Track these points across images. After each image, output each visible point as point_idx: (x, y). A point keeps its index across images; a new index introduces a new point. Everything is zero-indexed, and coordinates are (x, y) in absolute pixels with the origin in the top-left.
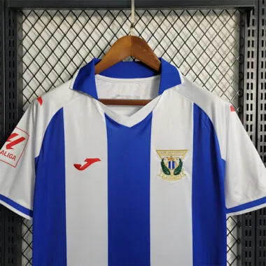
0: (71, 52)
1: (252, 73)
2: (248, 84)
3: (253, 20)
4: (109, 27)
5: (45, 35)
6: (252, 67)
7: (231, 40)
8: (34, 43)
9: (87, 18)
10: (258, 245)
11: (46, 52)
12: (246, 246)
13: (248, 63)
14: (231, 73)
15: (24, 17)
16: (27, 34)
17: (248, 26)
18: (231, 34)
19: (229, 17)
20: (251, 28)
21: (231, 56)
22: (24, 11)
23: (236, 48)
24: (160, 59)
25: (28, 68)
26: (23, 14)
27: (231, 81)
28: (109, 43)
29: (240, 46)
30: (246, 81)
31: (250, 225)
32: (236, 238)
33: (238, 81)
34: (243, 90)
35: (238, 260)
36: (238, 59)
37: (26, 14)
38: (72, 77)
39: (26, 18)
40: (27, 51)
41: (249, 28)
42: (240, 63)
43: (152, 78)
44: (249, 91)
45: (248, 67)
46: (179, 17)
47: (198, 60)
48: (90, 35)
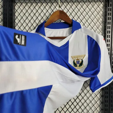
0: (35, 18)
1: (110, 27)
2: (108, 31)
3: (111, 4)
4: (50, 7)
5: (24, 11)
6: (110, 24)
7: (101, 12)
8: (19, 14)
9: (41, 4)
10: (111, 98)
11: (24, 18)
12: (106, 98)
13: (108, 22)
14: (101, 27)
15: (16, 4)
16: (17, 11)
17: (109, 6)
18: (101, 10)
19: (101, 3)
20: (110, 7)
21: (101, 19)
22: (16, 1)
23: (103, 16)
24: (72, 20)
25: (17, 24)
26: (15, 2)
27: (101, 30)
28: (50, 14)
29: (105, 15)
30: (107, 30)
31: (108, 89)
32: (102, 95)
33: (104, 30)
34: (106, 34)
35: (102, 104)
36: (104, 20)
37: (17, 2)
38: (35, 28)
39: (17, 4)
40: (17, 18)
41: (109, 8)
42: (105, 22)
43: (68, 28)
44: (108, 34)
45: (108, 24)
46: (79, 3)
47: (87, 21)
48: (42, 11)
